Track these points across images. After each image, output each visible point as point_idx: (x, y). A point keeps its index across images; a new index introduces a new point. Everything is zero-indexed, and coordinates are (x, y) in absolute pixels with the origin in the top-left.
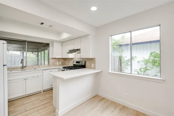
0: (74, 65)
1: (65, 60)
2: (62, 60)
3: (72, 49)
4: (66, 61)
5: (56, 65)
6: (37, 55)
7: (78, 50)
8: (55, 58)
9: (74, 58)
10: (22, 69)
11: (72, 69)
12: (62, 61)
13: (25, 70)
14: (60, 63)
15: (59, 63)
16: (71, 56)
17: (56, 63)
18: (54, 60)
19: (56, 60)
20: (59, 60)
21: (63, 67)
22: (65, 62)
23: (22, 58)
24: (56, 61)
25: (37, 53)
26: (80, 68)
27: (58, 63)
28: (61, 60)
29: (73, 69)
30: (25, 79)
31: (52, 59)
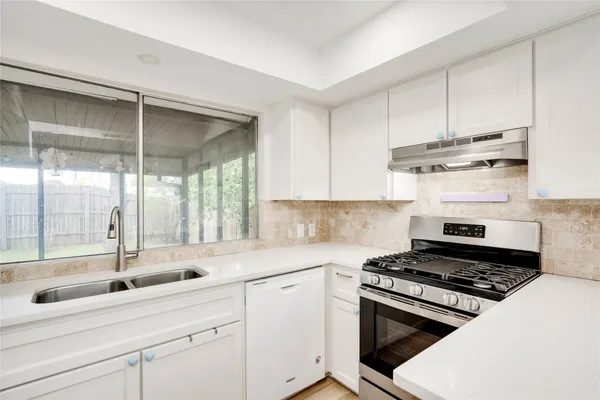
2: (318, 214)
4: (344, 215)
5: (291, 242)
6: (180, 186)
8: (290, 203)
12: (319, 218)
14: (312, 233)
15: (306, 232)
17: (294, 230)
18: (285, 211)
20: (307, 211)
23: (118, 204)
24: (291, 217)
25: (178, 180)
27: (300, 229)
28: (314, 210)
30: (140, 359)
31: (276, 205)
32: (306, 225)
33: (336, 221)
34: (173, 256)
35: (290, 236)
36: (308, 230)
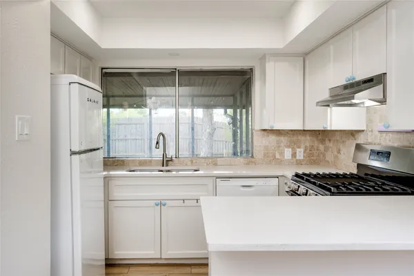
0: (359, 166)
1: (322, 141)
2: (307, 141)
3: (344, 83)
4: (327, 142)
5: (280, 162)
7: (369, 82)
9: (364, 128)
10: (163, 166)
11: (329, 190)
12: (308, 144)
13: (169, 171)
14: (300, 154)
15: (294, 155)
16: (339, 118)
17: (282, 154)
18: (273, 138)
19: (282, 138)
20: (295, 138)
21: (297, 175)
22: (322, 147)
24: (278, 143)
26: (386, 193)
27: (288, 153)
28: (302, 138)
29: (333, 194)
30: (161, 204)
31: (265, 133)
32: (293, 149)
33: (325, 147)
34: (192, 161)
35: (278, 156)
36: (295, 153)
